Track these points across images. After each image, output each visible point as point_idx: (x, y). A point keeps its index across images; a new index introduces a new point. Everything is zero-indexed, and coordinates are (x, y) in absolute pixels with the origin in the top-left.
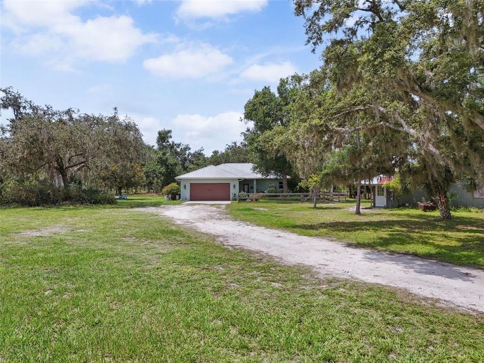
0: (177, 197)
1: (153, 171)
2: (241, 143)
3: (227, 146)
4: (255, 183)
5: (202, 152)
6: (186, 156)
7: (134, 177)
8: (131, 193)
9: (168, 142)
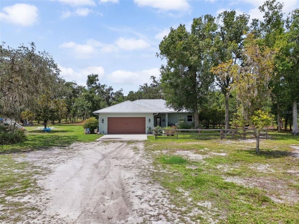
0: (96, 131)
1: (82, 105)
2: (151, 84)
3: (140, 87)
4: (167, 116)
5: (121, 92)
6: (110, 95)
7: (57, 111)
8: (70, 122)
9: (96, 84)
